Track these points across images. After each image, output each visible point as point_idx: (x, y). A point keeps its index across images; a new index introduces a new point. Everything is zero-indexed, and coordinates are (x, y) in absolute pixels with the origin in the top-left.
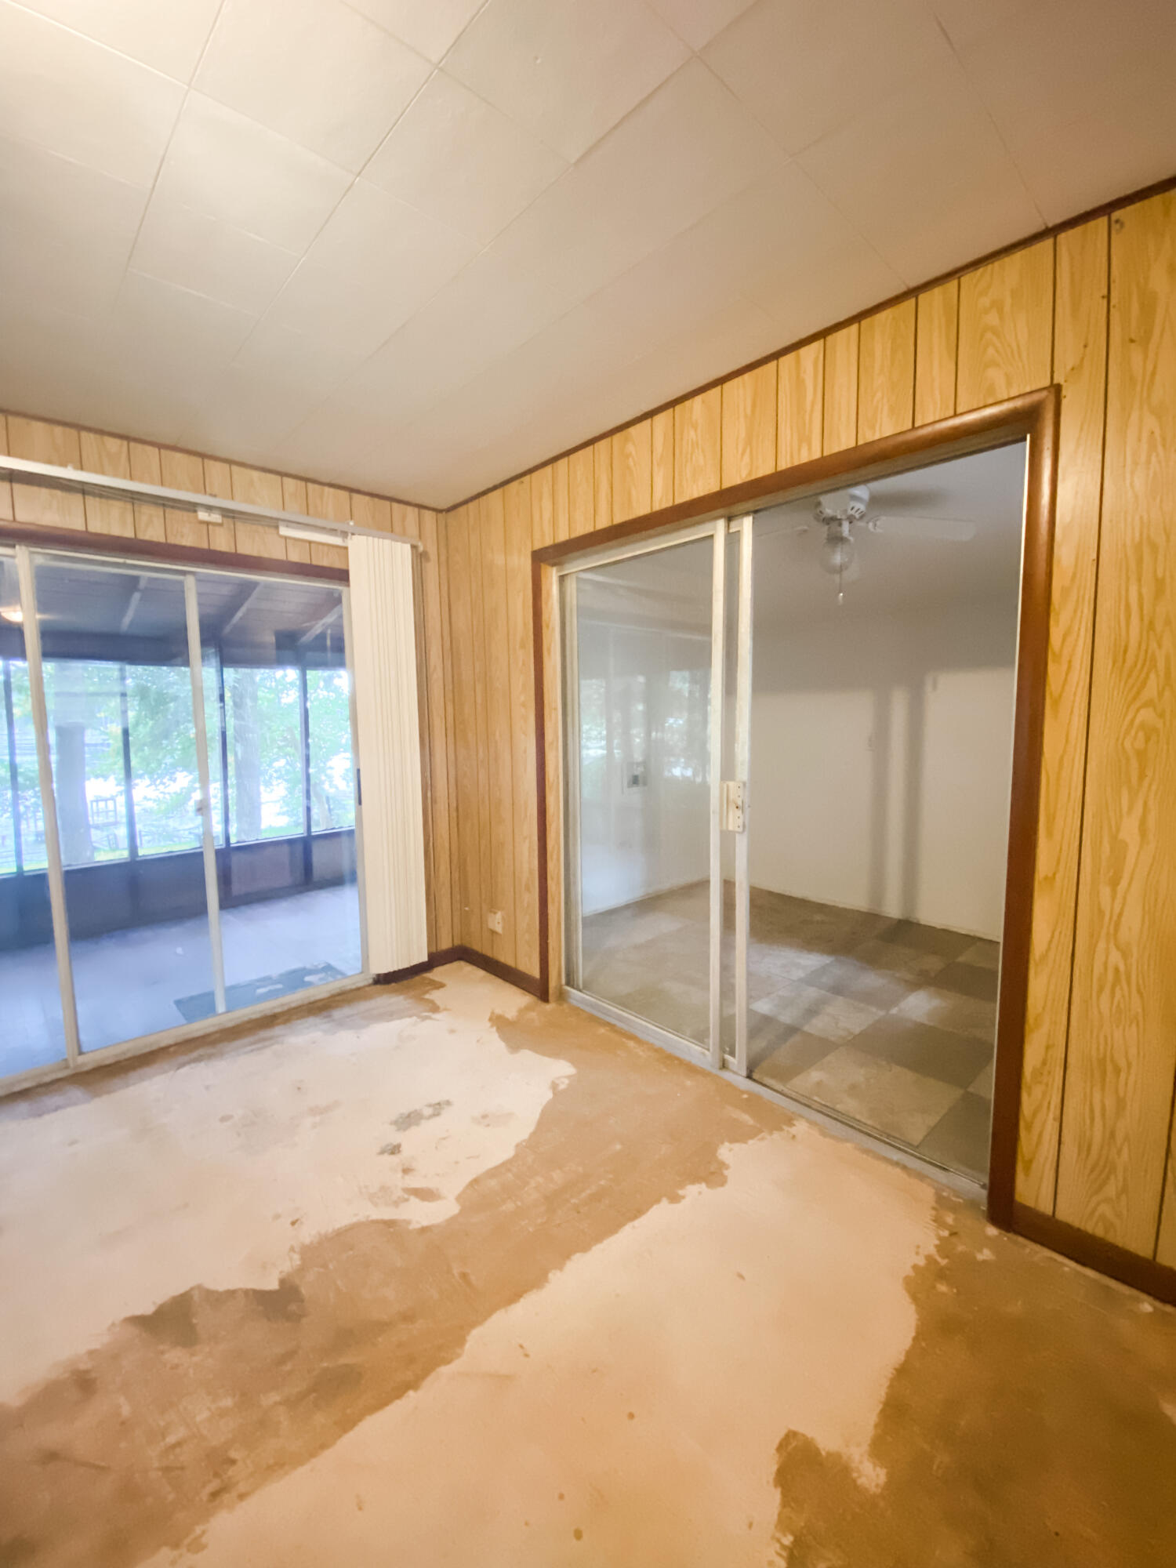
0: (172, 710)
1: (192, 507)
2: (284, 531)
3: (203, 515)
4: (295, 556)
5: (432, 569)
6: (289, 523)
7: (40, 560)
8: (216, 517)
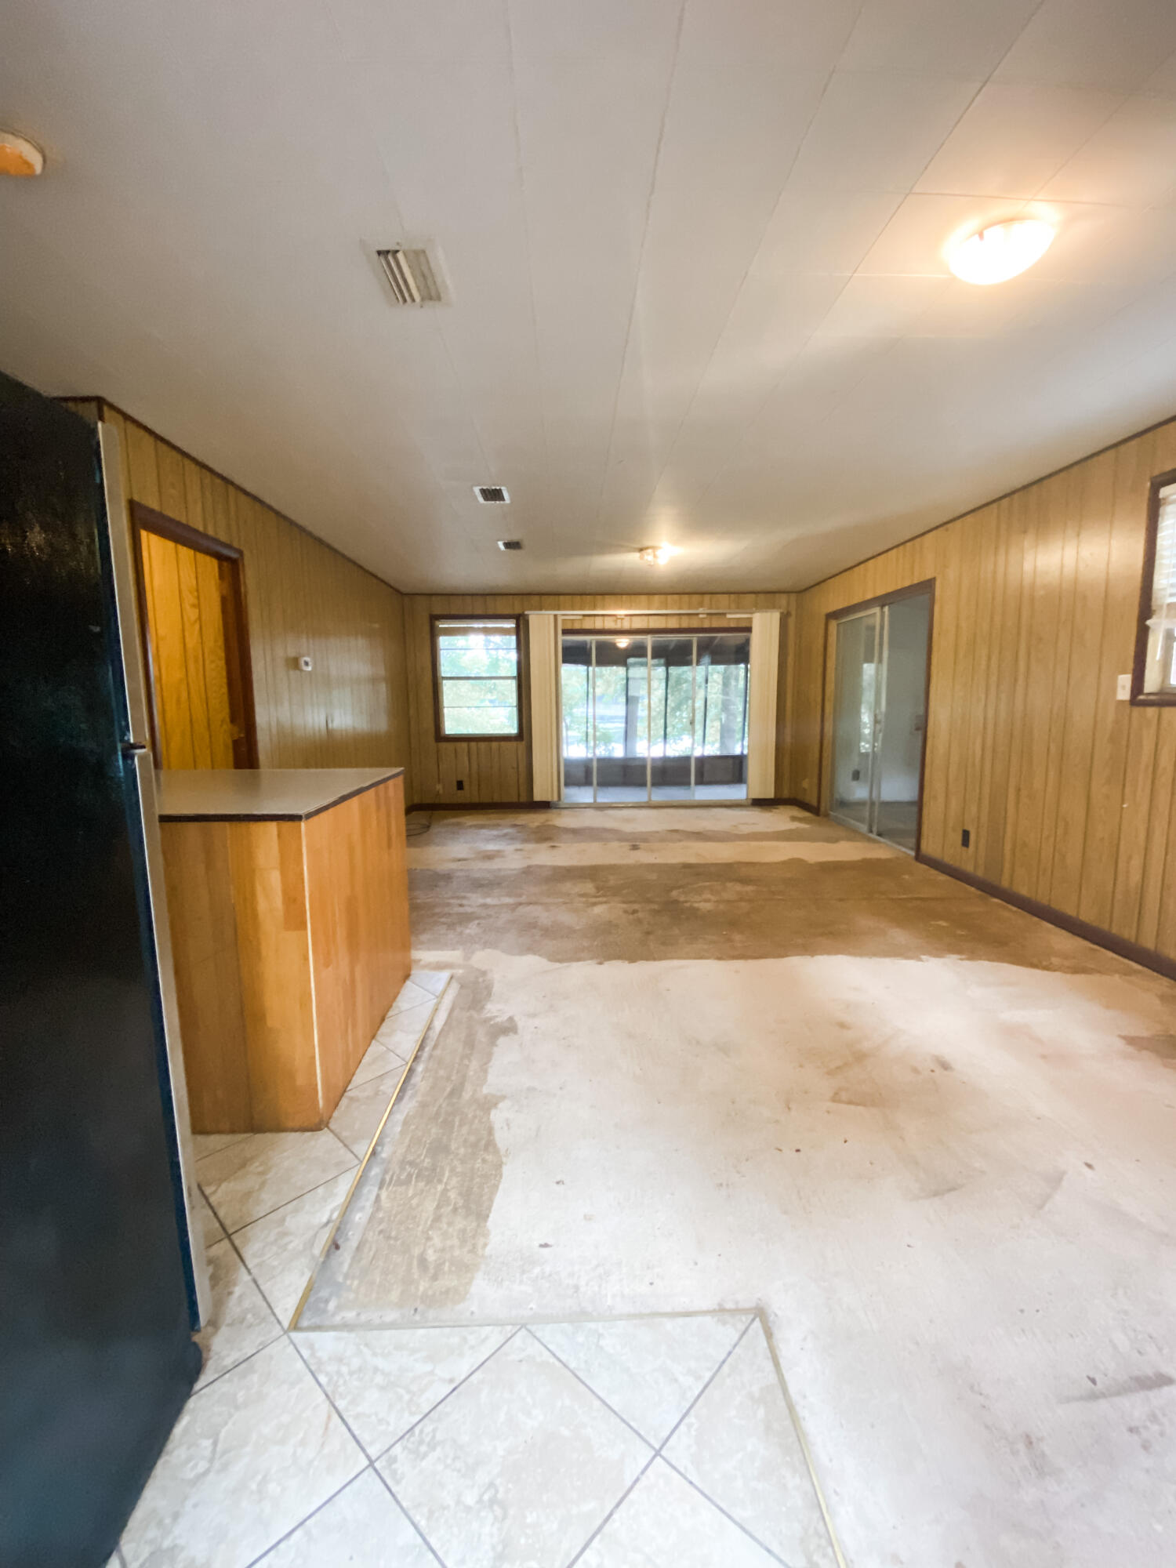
0: (684, 689)
1: (697, 614)
2: (729, 616)
3: (701, 616)
4: (732, 625)
5: (792, 621)
6: (730, 613)
7: (654, 639)
8: (705, 616)
